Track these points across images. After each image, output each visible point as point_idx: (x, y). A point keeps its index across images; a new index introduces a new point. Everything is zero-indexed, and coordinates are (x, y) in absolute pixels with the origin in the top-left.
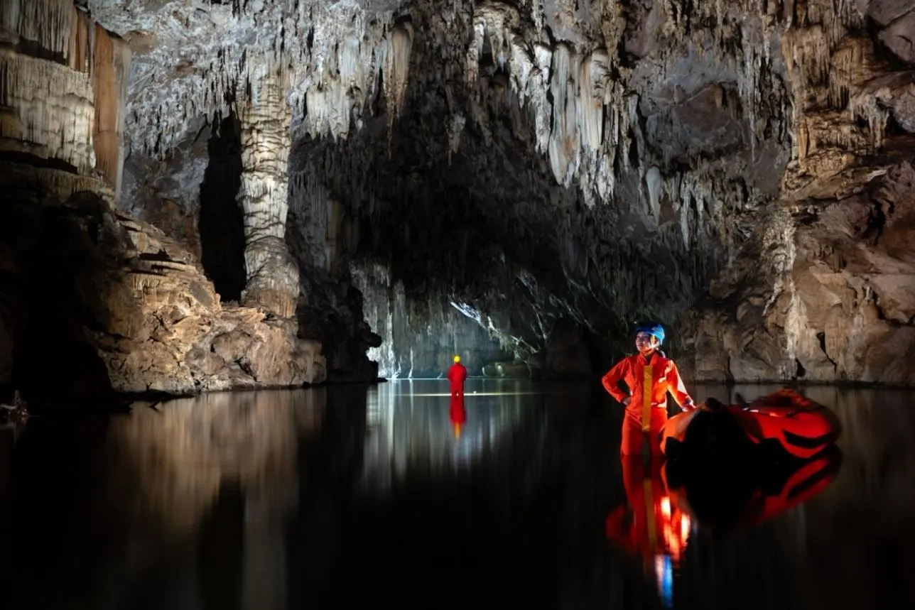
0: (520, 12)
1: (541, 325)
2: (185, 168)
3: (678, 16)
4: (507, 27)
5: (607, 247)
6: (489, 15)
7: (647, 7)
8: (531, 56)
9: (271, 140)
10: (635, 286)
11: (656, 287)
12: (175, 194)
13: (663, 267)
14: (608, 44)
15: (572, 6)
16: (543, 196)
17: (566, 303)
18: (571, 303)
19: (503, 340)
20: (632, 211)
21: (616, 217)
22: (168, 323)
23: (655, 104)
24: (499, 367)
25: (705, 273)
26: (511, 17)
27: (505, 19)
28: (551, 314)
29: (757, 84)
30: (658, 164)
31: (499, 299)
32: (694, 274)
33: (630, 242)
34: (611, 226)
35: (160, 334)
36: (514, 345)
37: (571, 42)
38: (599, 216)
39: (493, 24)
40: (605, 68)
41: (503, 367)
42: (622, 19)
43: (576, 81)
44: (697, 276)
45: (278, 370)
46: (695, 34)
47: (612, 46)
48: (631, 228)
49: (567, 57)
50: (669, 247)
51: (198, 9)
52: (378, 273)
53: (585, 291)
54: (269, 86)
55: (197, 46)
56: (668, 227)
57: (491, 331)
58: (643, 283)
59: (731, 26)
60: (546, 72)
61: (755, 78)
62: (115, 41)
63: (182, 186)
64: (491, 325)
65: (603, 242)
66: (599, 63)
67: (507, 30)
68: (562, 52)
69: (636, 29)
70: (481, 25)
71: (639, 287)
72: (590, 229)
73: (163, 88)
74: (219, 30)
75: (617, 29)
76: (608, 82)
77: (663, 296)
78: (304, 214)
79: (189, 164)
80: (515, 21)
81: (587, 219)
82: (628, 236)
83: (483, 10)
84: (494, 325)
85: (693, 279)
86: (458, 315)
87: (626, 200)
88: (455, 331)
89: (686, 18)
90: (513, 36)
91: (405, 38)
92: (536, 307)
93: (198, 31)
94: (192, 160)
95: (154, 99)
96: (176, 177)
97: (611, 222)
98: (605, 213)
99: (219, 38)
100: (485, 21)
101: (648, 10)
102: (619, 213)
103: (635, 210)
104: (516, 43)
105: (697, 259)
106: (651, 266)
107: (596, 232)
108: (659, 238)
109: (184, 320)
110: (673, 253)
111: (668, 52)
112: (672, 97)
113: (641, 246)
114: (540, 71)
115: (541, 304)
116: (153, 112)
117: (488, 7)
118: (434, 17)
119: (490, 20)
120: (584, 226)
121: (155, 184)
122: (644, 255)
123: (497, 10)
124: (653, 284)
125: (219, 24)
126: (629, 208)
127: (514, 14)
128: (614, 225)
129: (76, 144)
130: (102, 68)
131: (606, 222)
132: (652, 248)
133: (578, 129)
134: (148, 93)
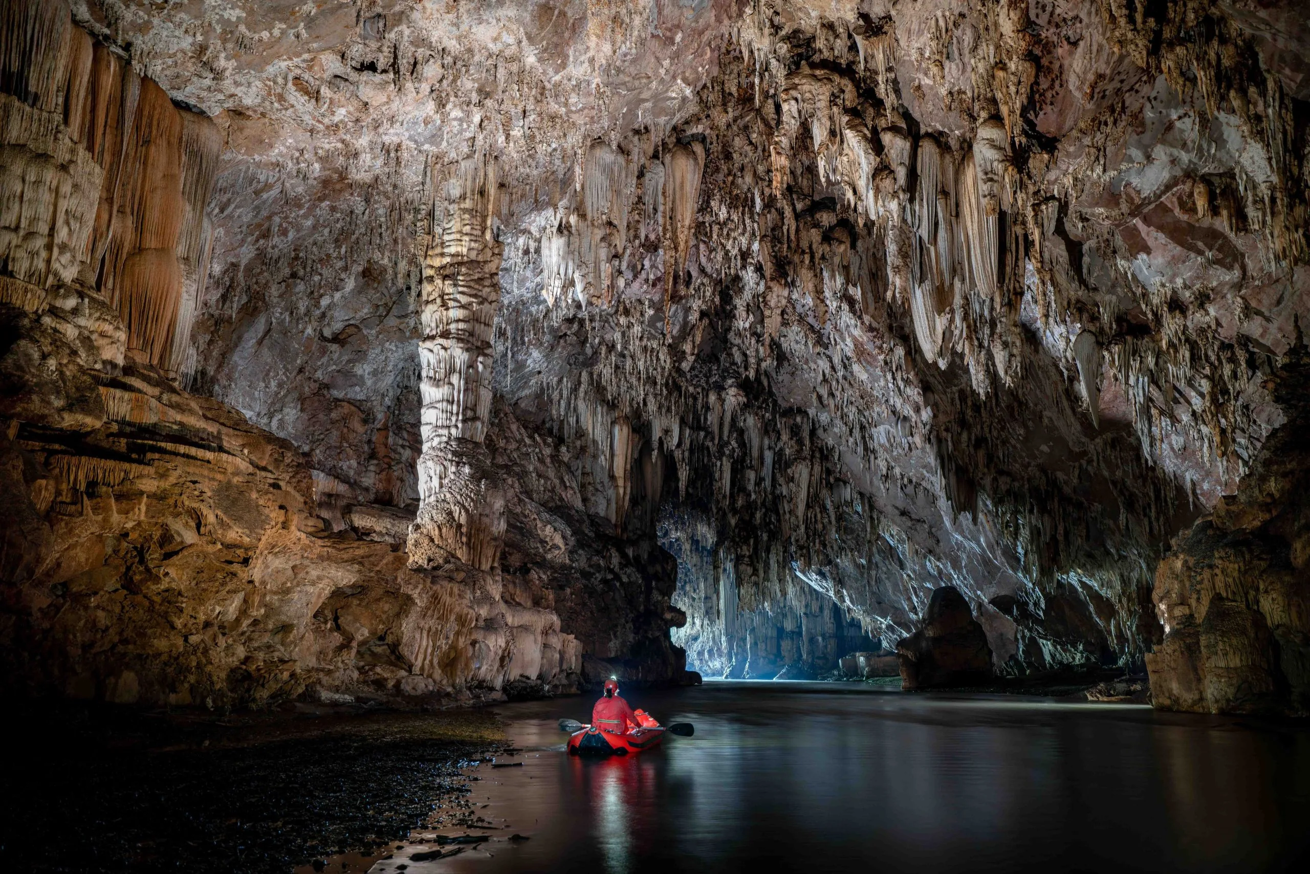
0: (856, 83)
1: (915, 599)
2: (372, 354)
3: (1139, 18)
4: (836, 104)
5: (1008, 480)
6: (806, 87)
7: (1072, 40)
8: (877, 147)
9: (465, 289)
10: (1054, 538)
11: (1088, 537)
12: (358, 393)
13: (1097, 506)
14: (1004, 110)
15: (942, 53)
16: (912, 413)
17: (949, 567)
18: (956, 565)
19: (866, 622)
20: (1046, 421)
21: (1022, 432)
22: (154, 555)
23: (1087, 220)
24: (862, 659)
25: (1172, 512)
26: (843, 91)
27: (833, 94)
28: (928, 585)
29: (1290, 146)
30: (1093, 329)
31: (858, 566)
32: (1153, 514)
33: (1043, 469)
34: (1014, 447)
35: (137, 578)
36: (880, 628)
37: (941, 133)
38: (995, 433)
39: (813, 100)
40: (1000, 149)
41: (868, 659)
42: (1027, 65)
43: (953, 194)
44: (1158, 519)
45: (452, 655)
46: (1170, 56)
47: (1012, 112)
48: (1044, 448)
49: (936, 157)
50: (1106, 473)
51: (336, 76)
52: (704, 536)
53: (978, 550)
54: (465, 211)
55: (343, 141)
56: (1105, 444)
57: (849, 610)
58: (1067, 534)
59: (1236, 46)
60: (901, 173)
61: (1285, 133)
62: (188, 116)
63: (369, 383)
64: (848, 602)
65: (1001, 473)
66: (992, 144)
67: (835, 109)
68: (928, 149)
69: (1052, 87)
70: (793, 102)
71: (1060, 538)
72: (981, 453)
73: (305, 217)
74: (374, 114)
75: (1019, 82)
76: (1006, 170)
77: (1097, 553)
78: (578, 443)
79: (378, 350)
80: (850, 96)
81: (977, 439)
82: (1040, 461)
83: (797, 81)
84: (852, 601)
85: (1150, 523)
86: (806, 589)
87: (1036, 405)
88: (803, 610)
89: (1152, 22)
90: (845, 119)
91: (692, 161)
92: (908, 576)
93: (341, 113)
94: (382, 345)
95: (291, 235)
96: (359, 370)
97: (1013, 442)
98: (1003, 428)
99: (377, 126)
100: (799, 96)
101: (1075, 44)
102: (1026, 427)
103: (1051, 419)
104: (852, 127)
105: (1157, 492)
106: (1079, 506)
107: (990, 458)
108: (1090, 462)
109: (185, 553)
110: (1114, 483)
111: (1110, 121)
112: (1117, 204)
113: (1060, 475)
114: (892, 172)
115: (914, 571)
116: (297, 258)
117: (805, 76)
118: (737, 139)
119: (808, 95)
120: (972, 450)
121: (319, 375)
122: (1067, 490)
123: (820, 80)
124: (1084, 533)
125: (375, 104)
126: (1041, 417)
127: (849, 87)
128: (1018, 446)
129: (22, 233)
130: (153, 149)
131: (1004, 442)
132: (1080, 478)
133: (958, 267)
134: (280, 225)
